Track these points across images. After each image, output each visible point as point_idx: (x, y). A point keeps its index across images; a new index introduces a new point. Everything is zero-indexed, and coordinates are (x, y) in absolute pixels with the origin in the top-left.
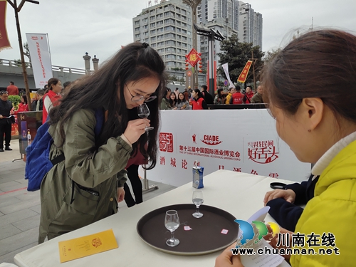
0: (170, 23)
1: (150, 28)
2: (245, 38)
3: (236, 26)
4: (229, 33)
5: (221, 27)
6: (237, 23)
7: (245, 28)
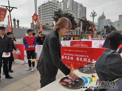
0: (51, 9)
1: (44, 11)
2: (80, 15)
3: (77, 11)
4: (74, 13)
5: (71, 11)
6: (77, 10)
7: (80, 12)
